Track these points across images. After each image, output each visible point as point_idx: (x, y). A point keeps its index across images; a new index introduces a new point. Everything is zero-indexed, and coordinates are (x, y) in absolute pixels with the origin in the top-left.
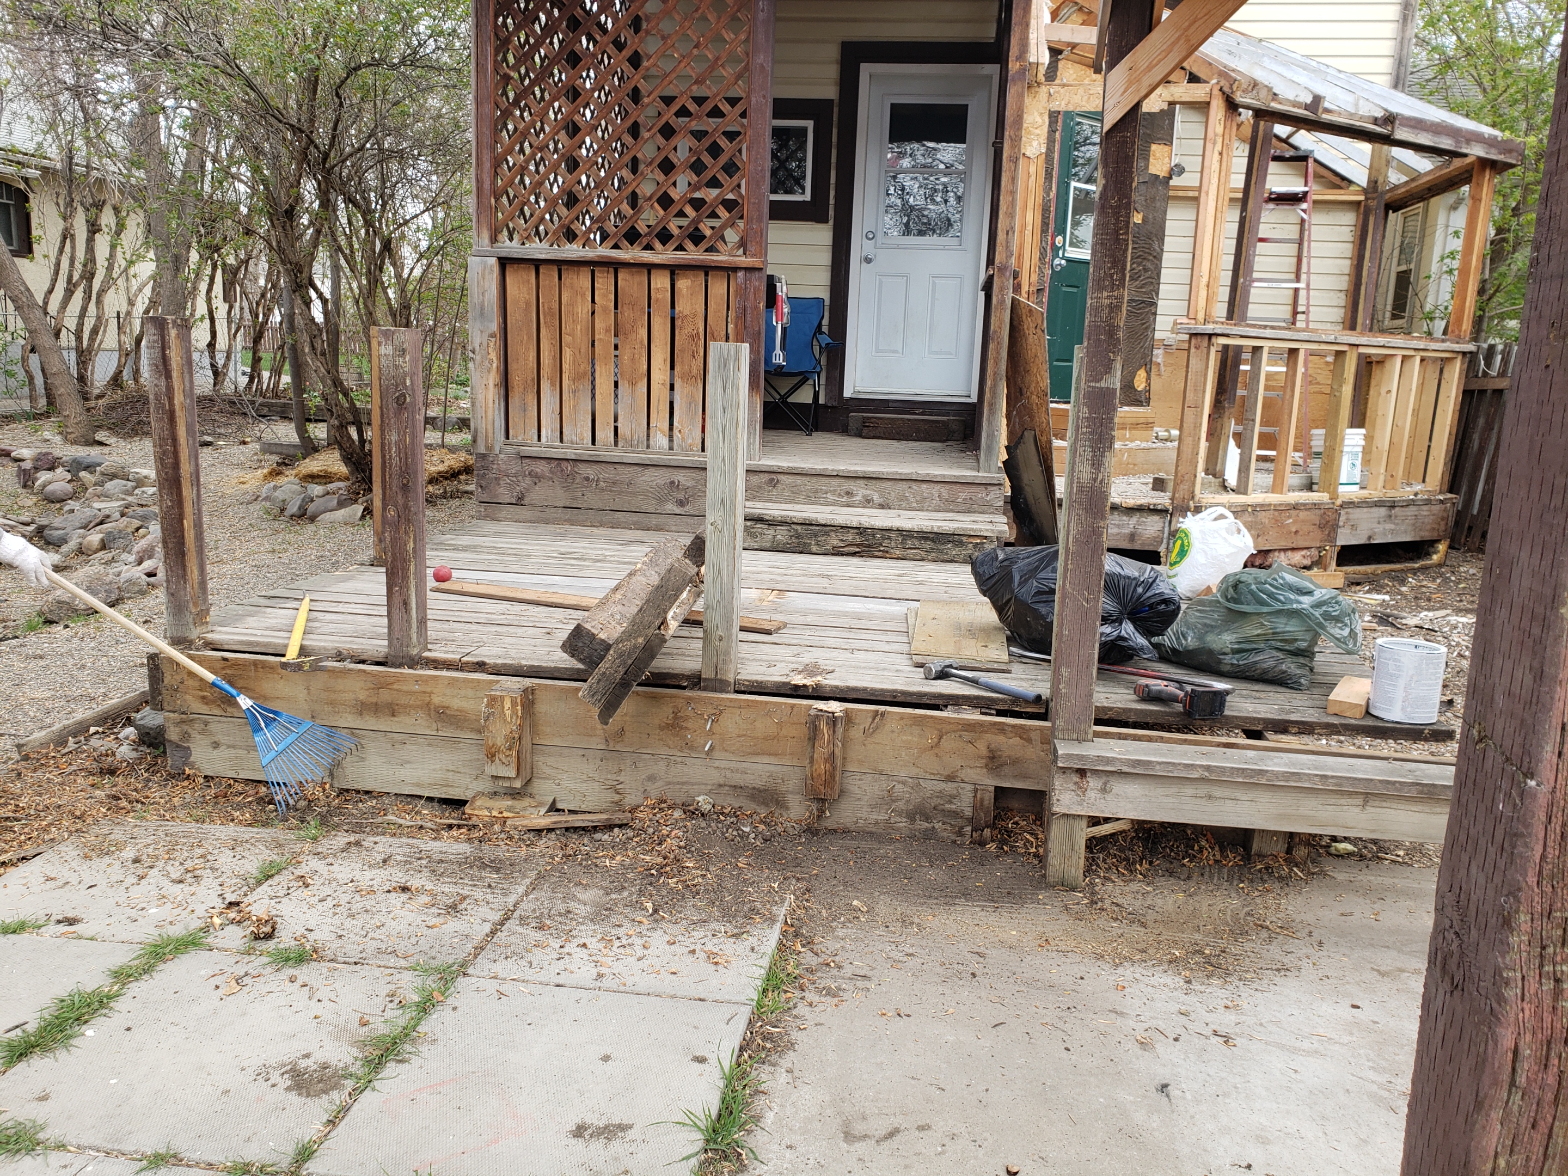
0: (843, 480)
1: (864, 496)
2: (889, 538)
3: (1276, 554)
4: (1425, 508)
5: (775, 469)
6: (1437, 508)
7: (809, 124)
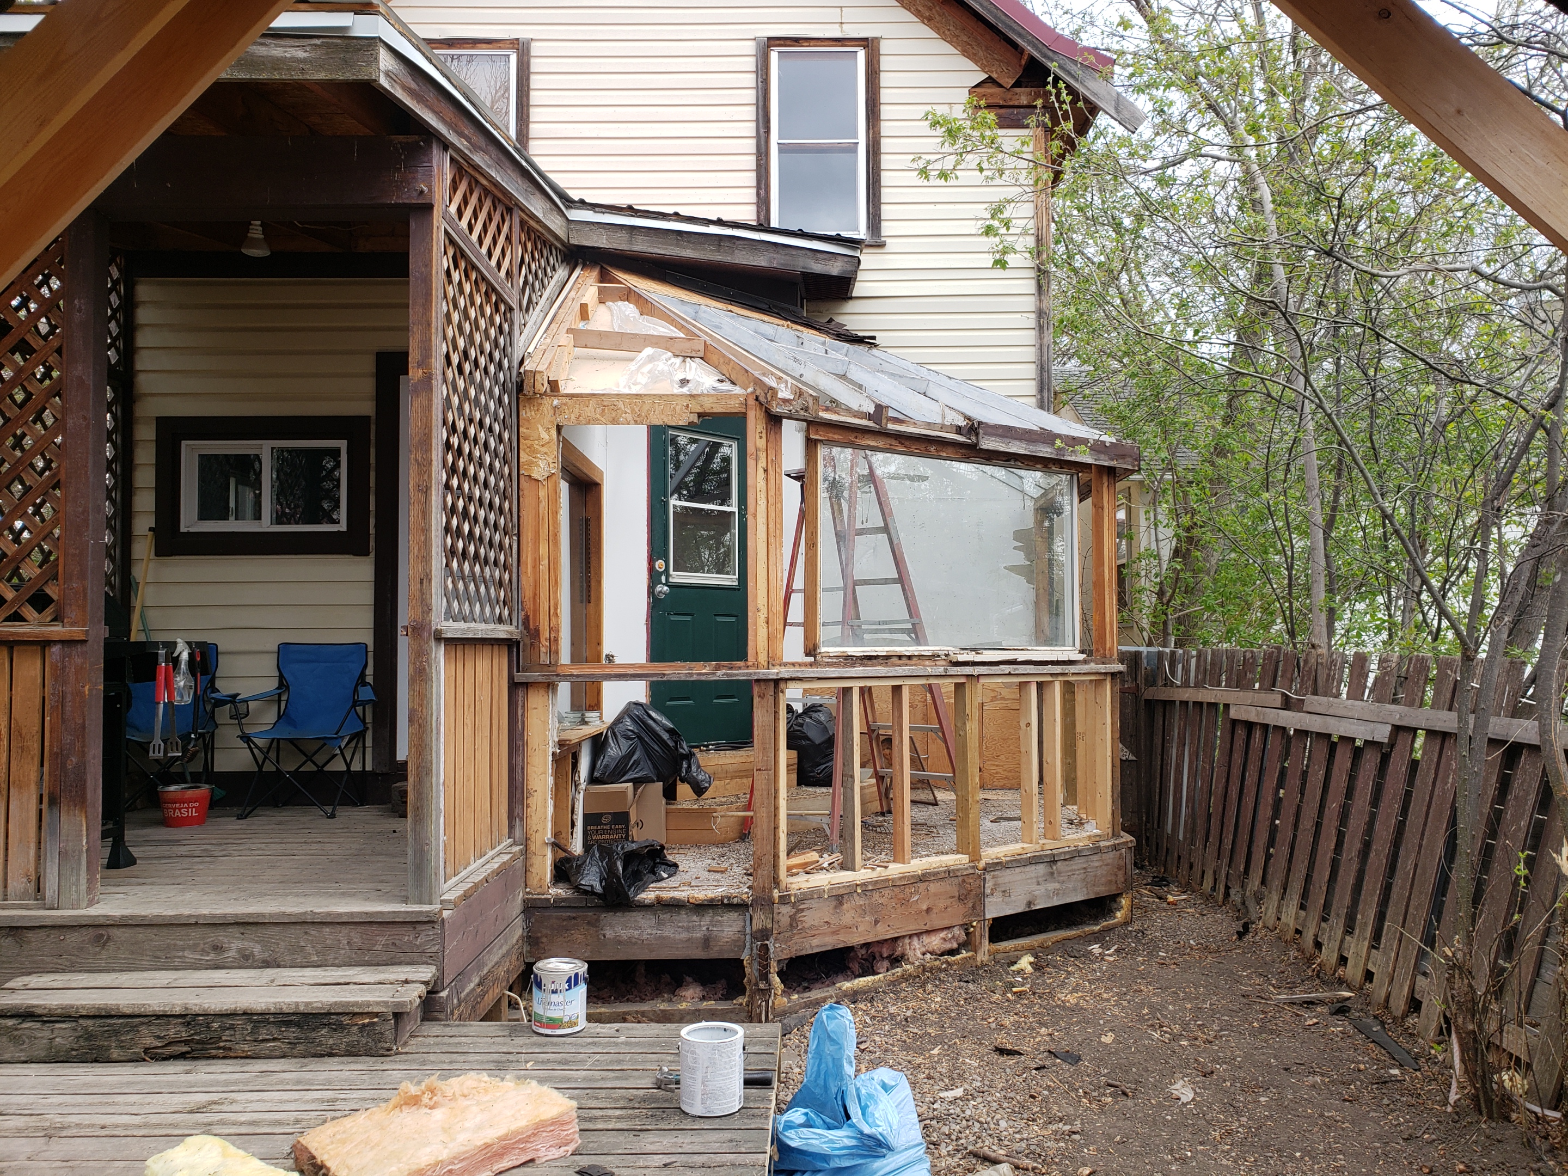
0: (207, 930)
1: (239, 951)
2: (232, 1027)
3: (907, 941)
4: (1095, 858)
5: (102, 921)
6: (1110, 857)
7: (342, 444)
